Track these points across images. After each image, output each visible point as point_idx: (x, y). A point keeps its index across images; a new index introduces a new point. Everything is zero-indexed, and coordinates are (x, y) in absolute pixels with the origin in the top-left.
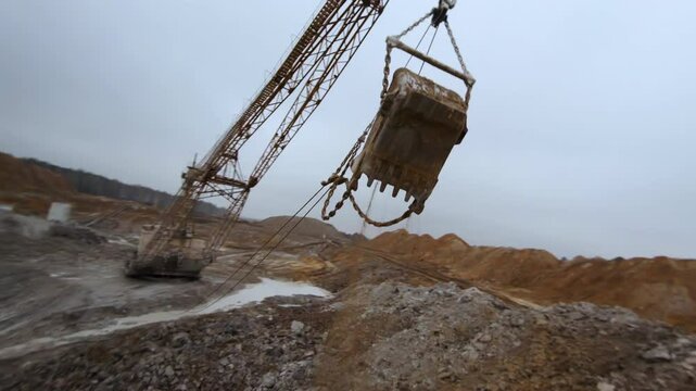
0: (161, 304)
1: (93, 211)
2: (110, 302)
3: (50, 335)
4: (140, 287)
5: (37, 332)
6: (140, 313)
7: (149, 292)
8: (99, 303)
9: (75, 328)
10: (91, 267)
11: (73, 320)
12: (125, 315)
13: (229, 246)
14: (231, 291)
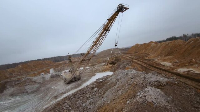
0: (72, 89)
1: (59, 67)
2: (62, 91)
3: (53, 101)
4: (68, 86)
5: (51, 101)
6: (68, 92)
7: (69, 86)
8: (60, 92)
9: (57, 99)
10: (59, 83)
11: (56, 97)
12: (65, 93)
13: (89, 66)
14: (88, 80)
